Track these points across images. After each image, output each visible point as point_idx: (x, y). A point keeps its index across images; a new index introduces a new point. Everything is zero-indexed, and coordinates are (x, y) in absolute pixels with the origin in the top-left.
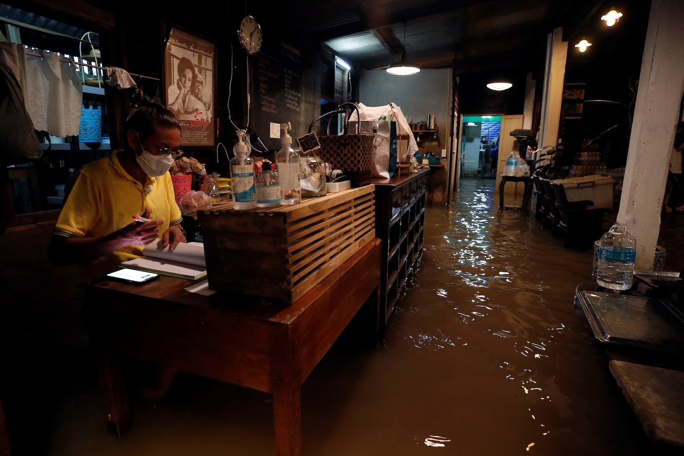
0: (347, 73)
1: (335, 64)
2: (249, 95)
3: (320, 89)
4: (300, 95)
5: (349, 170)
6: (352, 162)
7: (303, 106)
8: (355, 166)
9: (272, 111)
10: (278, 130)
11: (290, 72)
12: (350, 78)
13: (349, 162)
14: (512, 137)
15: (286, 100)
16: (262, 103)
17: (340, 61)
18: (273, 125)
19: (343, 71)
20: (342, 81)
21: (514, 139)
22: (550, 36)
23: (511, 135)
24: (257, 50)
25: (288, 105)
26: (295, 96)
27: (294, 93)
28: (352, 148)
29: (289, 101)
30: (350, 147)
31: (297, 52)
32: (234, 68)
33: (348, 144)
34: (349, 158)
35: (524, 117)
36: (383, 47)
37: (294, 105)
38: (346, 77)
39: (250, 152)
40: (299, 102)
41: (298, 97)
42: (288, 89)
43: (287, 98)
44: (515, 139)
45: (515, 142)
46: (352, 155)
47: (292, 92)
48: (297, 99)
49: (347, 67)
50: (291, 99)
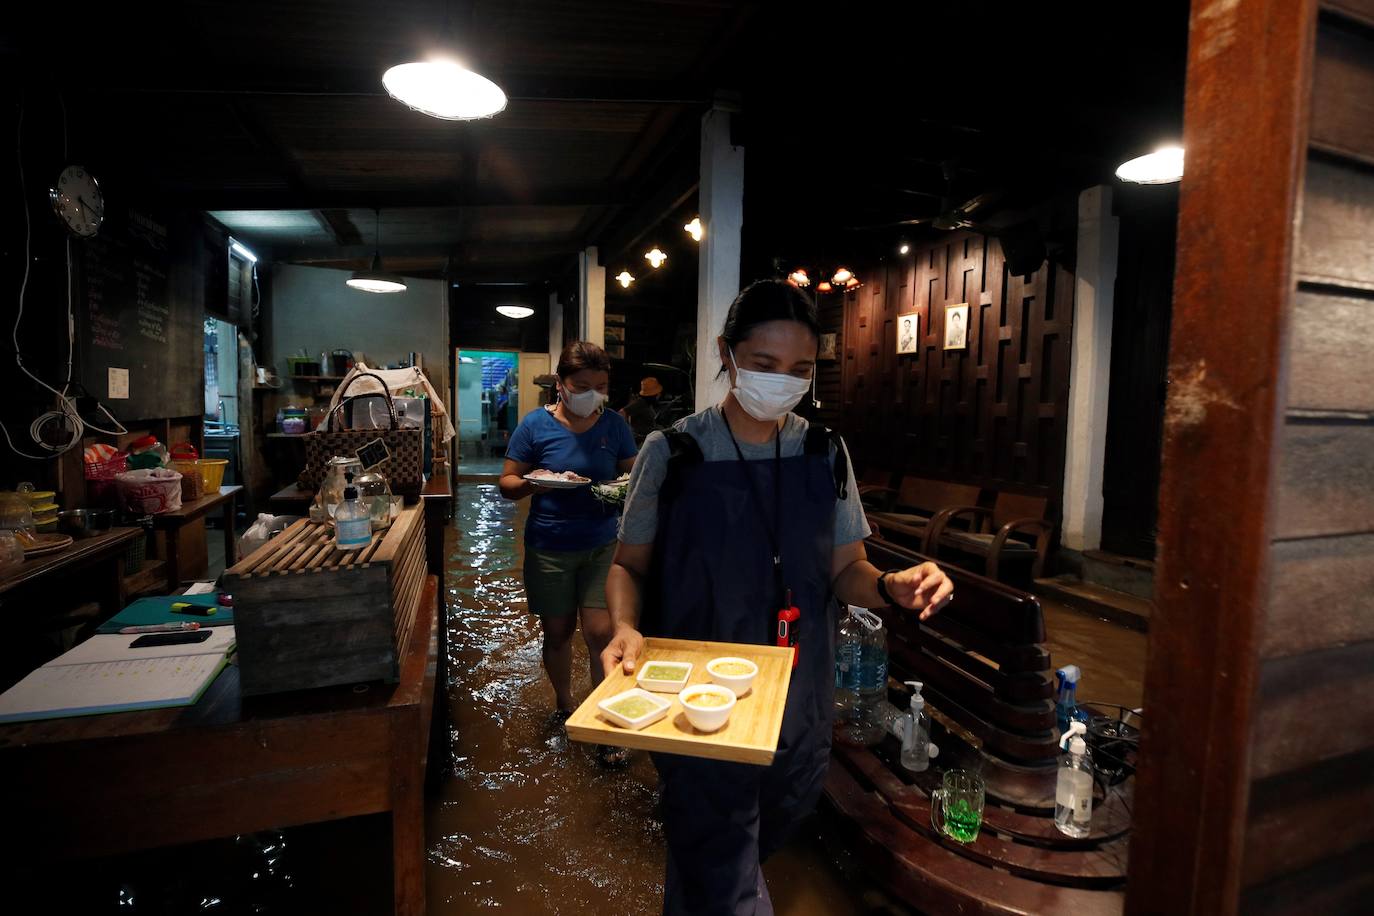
0: (250, 267)
1: (230, 252)
2: (71, 316)
3: (203, 300)
4: (166, 312)
5: (401, 481)
6: (405, 470)
7: (173, 333)
8: (410, 474)
9: (114, 345)
10: (125, 382)
11: (147, 267)
12: (256, 278)
13: (400, 470)
14: (537, 386)
15: (140, 322)
16: (94, 329)
17: (238, 248)
18: (114, 372)
19: (242, 263)
20: (240, 282)
21: (539, 389)
22: (582, 255)
23: (535, 383)
24: (91, 231)
25: (143, 331)
26: (157, 314)
27: (155, 309)
28: (405, 450)
29: (145, 323)
30: (401, 448)
31: (162, 231)
32: (32, 260)
33: (399, 444)
34: (400, 465)
35: (550, 357)
36: (323, 232)
37: (154, 331)
38: (248, 275)
39: (81, 434)
40: (164, 325)
41: (162, 315)
42: (144, 300)
43: (142, 318)
44: (542, 389)
45: (541, 393)
46: (405, 459)
47: (152, 306)
48: (160, 320)
49: (251, 257)
50: (149, 321)
